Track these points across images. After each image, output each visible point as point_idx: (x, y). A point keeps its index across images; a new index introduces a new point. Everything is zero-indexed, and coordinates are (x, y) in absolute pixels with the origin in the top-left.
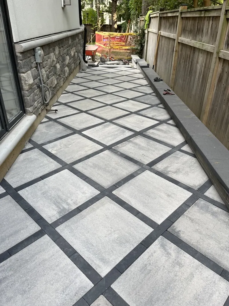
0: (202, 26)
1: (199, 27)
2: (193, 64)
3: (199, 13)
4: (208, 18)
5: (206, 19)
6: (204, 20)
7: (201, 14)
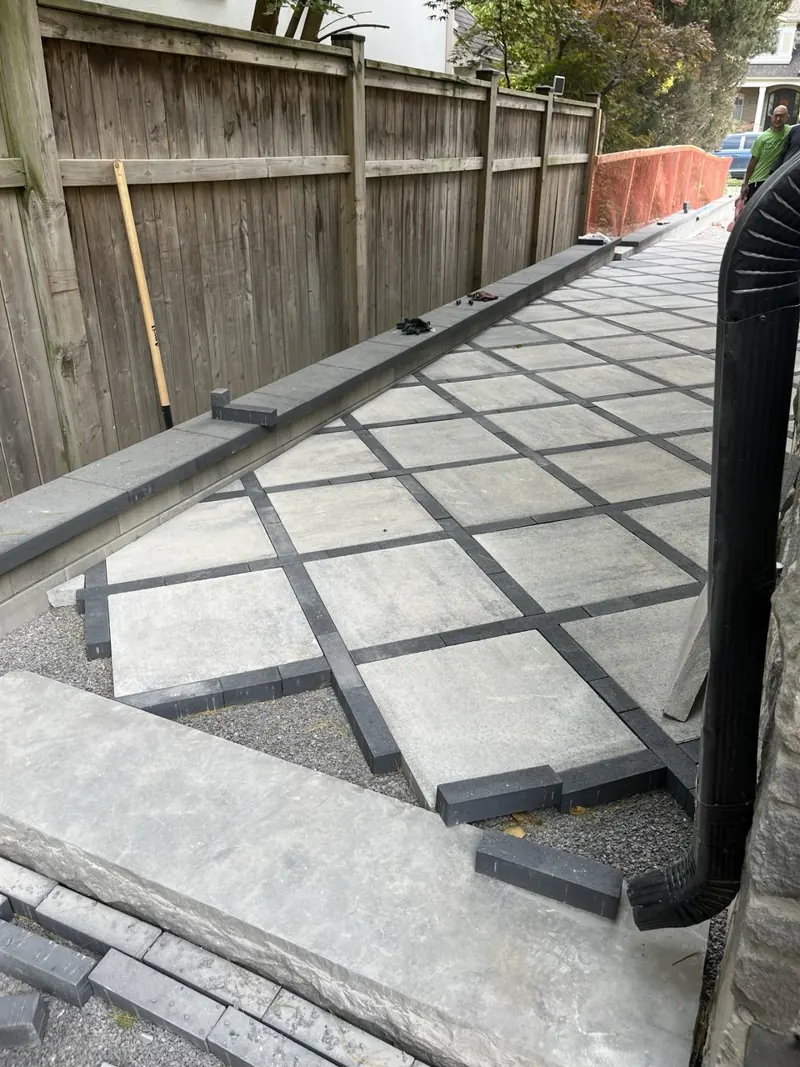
0: (439, 122)
1: (431, 122)
2: (429, 231)
3: (439, 85)
4: (453, 101)
5: (448, 103)
6: (444, 104)
7: (445, 90)
